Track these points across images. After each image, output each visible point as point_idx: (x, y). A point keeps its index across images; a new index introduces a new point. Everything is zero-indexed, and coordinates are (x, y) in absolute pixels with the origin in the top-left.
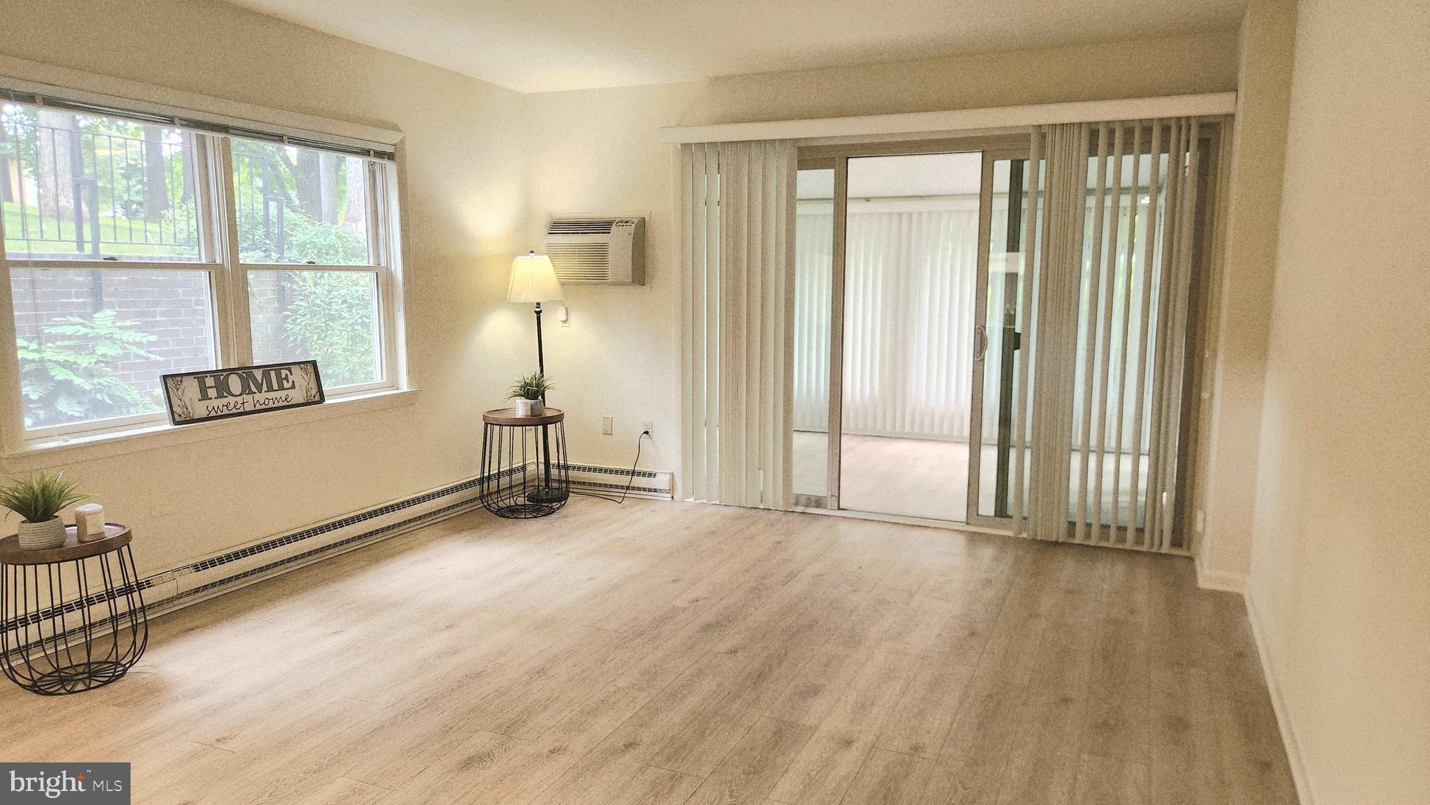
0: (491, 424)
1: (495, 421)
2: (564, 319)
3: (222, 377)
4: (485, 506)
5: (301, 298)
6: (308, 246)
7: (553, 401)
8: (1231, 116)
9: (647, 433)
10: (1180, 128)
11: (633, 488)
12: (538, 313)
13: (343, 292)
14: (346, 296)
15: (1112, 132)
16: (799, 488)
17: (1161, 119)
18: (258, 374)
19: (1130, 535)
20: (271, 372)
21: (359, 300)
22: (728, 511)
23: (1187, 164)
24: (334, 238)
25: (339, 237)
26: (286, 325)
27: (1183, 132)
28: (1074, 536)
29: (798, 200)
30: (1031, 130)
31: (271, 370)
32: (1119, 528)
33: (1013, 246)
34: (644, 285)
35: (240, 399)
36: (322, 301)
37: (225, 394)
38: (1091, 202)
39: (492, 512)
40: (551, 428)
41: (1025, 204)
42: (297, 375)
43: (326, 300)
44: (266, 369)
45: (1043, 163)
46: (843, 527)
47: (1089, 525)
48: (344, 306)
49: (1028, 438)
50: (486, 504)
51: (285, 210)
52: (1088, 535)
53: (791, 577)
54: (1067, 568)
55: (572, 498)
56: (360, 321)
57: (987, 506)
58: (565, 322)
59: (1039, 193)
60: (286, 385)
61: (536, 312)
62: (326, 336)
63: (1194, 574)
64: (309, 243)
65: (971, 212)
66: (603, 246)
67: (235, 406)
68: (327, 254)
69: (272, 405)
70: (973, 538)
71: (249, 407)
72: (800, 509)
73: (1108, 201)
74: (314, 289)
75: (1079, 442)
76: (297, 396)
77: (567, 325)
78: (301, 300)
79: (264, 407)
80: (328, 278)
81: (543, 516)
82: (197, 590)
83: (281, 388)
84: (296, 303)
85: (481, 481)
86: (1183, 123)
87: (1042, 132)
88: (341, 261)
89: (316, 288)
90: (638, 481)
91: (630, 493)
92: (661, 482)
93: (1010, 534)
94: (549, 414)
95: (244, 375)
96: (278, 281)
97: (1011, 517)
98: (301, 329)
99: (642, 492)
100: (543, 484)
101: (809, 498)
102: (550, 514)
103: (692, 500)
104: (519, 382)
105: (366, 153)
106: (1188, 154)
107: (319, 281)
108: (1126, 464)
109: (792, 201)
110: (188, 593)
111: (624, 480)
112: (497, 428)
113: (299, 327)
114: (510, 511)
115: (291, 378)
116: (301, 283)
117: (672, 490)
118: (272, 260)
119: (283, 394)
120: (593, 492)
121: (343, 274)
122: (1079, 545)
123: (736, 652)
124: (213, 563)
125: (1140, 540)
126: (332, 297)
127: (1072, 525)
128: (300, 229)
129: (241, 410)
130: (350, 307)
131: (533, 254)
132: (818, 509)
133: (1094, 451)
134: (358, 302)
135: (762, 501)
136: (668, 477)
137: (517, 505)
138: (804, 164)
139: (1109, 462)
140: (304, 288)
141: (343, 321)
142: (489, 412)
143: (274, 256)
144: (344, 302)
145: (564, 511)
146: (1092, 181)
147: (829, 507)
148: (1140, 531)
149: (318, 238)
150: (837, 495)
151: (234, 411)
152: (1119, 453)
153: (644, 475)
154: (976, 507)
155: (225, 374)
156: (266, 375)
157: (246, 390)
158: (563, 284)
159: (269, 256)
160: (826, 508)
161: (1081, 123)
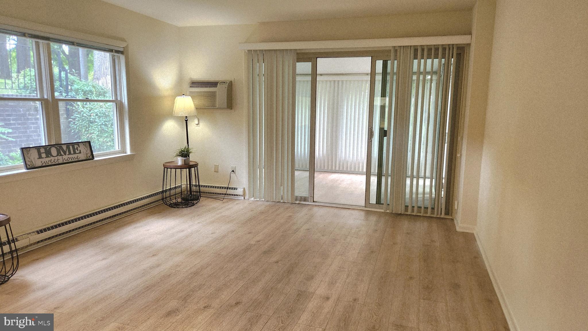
0: (167, 168)
1: (169, 167)
2: (197, 123)
3: (48, 148)
4: (164, 203)
5: (77, 113)
6: (80, 91)
7: (193, 158)
8: (469, 45)
9: (233, 171)
10: (450, 49)
11: (228, 194)
12: (186, 121)
13: (96, 111)
14: (97, 112)
15: (423, 50)
16: (297, 193)
17: (443, 45)
18: (64, 147)
19: (429, 210)
20: (70, 146)
21: (103, 114)
22: (269, 203)
23: (452, 63)
24: (91, 87)
25: (94, 87)
26: (70, 125)
27: (451, 50)
28: (407, 211)
29: (297, 74)
30: (391, 48)
31: (70, 145)
32: (425, 208)
33: (383, 95)
34: (231, 109)
35: (56, 158)
36: (86, 115)
37: (50, 156)
38: (415, 77)
39: (168, 205)
40: (193, 169)
41: (388, 78)
42: (82, 148)
43: (89, 114)
44: (68, 145)
45: (396, 62)
46: (316, 209)
47: (413, 207)
48: (97, 117)
49: (390, 172)
50: (164, 202)
51: (69, 75)
52: (413, 211)
53: (297, 230)
54: (405, 224)
55: (202, 199)
56: (104, 123)
57: (373, 200)
58: (197, 124)
59: (394, 74)
60: (77, 152)
61: (185, 120)
62: (89, 130)
63: (454, 225)
64: (80, 89)
65: (367, 81)
66: (214, 93)
67: (54, 161)
68: (88, 94)
69: (70, 160)
70: (368, 213)
71: (60, 161)
72: (298, 202)
73: (421, 77)
74: (83, 109)
75: (410, 174)
76: (82, 156)
77: (199, 126)
78: (77, 114)
79: (67, 161)
80: (88, 105)
81: (190, 206)
82: (38, 242)
83: (75, 153)
84: (74, 116)
85: (163, 192)
86: (451, 47)
87: (396, 49)
88: (95, 97)
89: (84, 109)
90: (230, 192)
91: (226, 197)
92: (240, 191)
93: (383, 211)
94: (191, 164)
95: (58, 147)
96: (66, 106)
97: (383, 204)
98: (77, 127)
99: (231, 196)
100: (189, 193)
101: (301, 197)
102: (192, 206)
103: (253, 199)
104: (179, 150)
105: (111, 51)
106: (452, 59)
107: (85, 106)
108: (428, 182)
109: (294, 74)
110: (35, 244)
111: (224, 191)
112: (169, 170)
113: (76, 126)
114: (175, 205)
115: (79, 149)
116: (77, 107)
117: (244, 195)
118: (63, 96)
119: (75, 156)
120: (211, 196)
121: (96, 103)
122: (409, 215)
123: (278, 262)
124: (45, 230)
125: (433, 213)
126: (91, 113)
127: (407, 207)
128: (76, 83)
129: (57, 163)
130: (100, 117)
131: (184, 96)
132: (304, 202)
133: (415, 177)
134: (103, 115)
135: (282, 199)
136: (242, 190)
137: (178, 202)
138: (299, 60)
139: (421, 181)
140: (78, 109)
141: (96, 123)
142: (166, 163)
143: (64, 94)
144: (97, 115)
145: (199, 204)
146: (415, 69)
147: (310, 201)
148: (433, 209)
149: (84, 87)
150: (313, 196)
151: (54, 163)
152: (425, 178)
153: (232, 189)
154: (369, 200)
155: (49, 147)
156: (68, 147)
157: (59, 154)
158: (197, 108)
159: (62, 95)
160: (308, 201)
161: (411, 46)
